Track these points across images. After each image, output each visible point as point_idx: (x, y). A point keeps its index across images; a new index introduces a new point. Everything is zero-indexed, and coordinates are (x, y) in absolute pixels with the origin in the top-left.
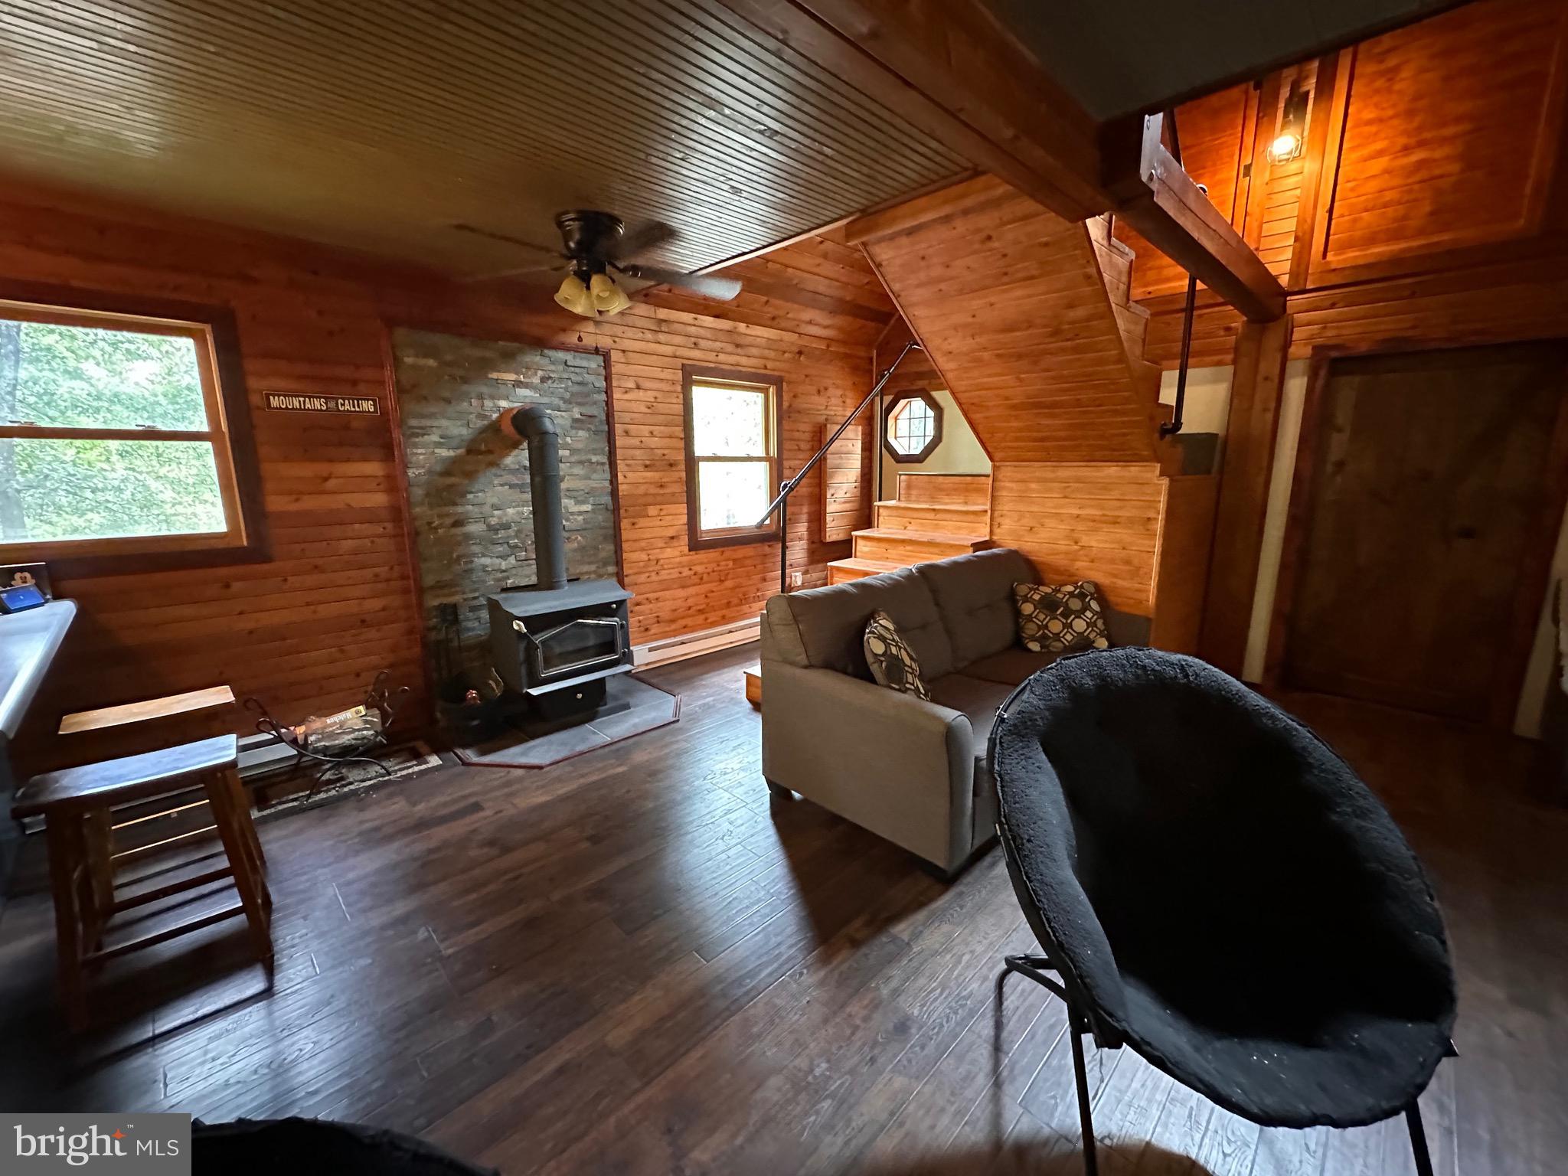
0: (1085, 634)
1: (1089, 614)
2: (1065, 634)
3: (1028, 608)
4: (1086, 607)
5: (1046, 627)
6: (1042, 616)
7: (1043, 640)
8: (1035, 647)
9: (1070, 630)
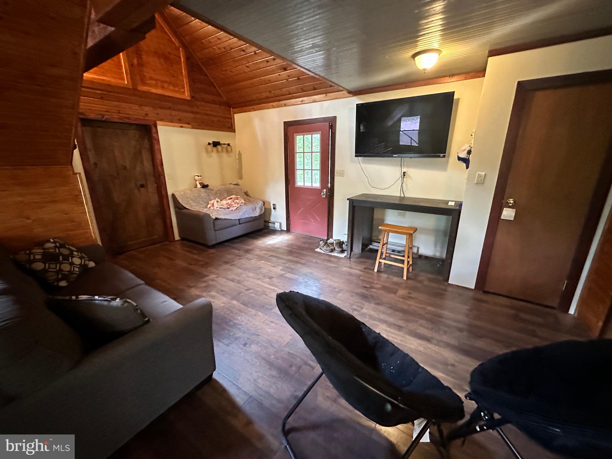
0: (83, 263)
1: (75, 253)
2: (74, 269)
3: (39, 266)
4: (72, 251)
5: (61, 270)
6: (53, 266)
7: (65, 277)
8: (63, 284)
9: (74, 266)
